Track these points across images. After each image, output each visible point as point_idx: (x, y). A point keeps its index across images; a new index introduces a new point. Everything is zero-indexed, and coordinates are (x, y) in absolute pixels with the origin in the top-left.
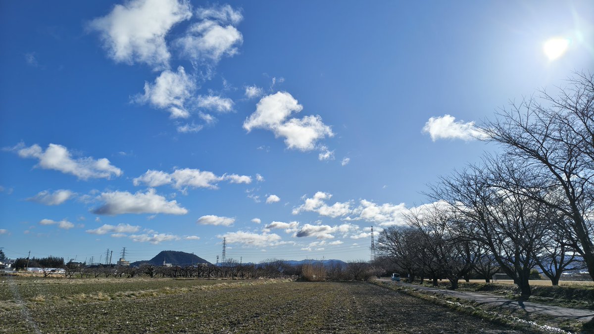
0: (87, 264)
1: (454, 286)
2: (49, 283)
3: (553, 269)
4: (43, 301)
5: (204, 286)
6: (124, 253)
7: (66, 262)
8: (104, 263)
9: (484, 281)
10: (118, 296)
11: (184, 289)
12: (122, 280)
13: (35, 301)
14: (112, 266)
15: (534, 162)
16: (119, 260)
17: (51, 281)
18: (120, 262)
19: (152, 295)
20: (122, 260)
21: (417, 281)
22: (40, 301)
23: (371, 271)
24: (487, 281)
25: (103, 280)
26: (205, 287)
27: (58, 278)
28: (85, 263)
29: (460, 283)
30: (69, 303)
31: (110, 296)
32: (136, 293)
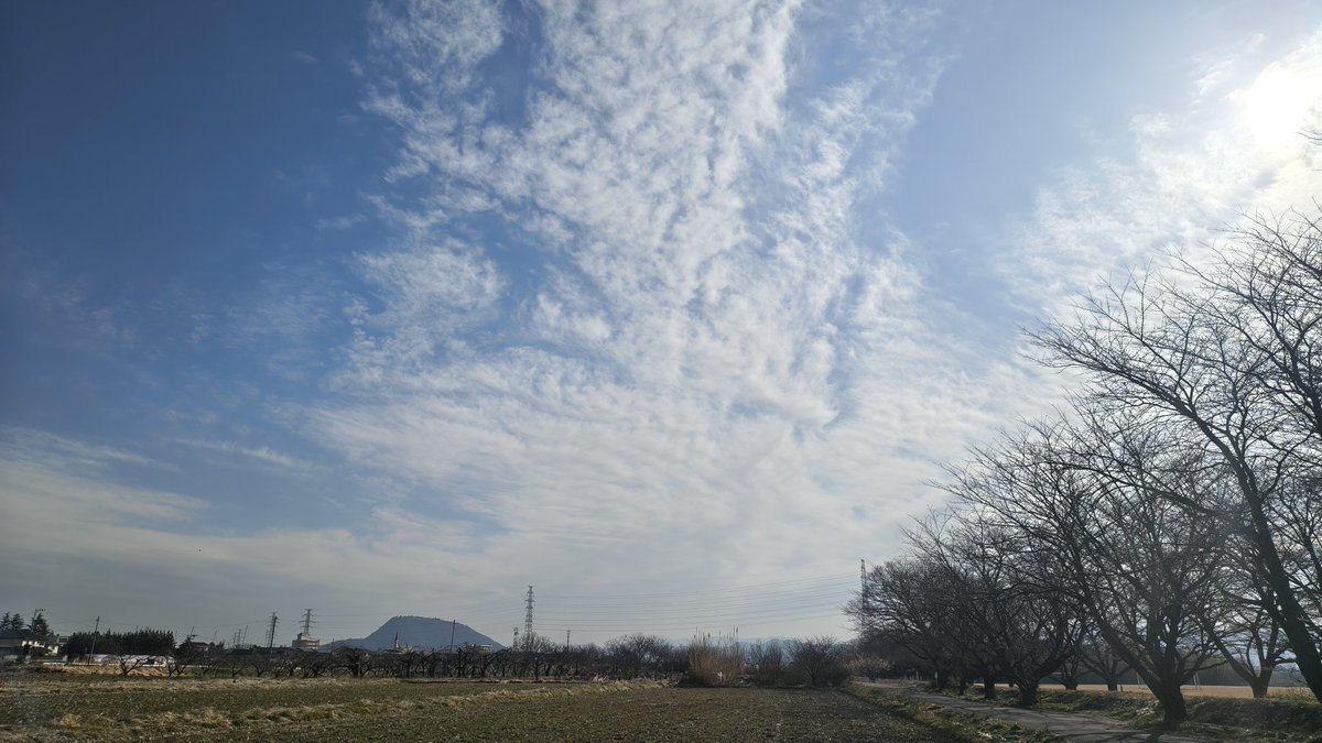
0: (226, 647)
1: (1028, 699)
2: (121, 689)
3: (1255, 660)
4: (76, 728)
5: (456, 698)
6: (308, 621)
7: (179, 642)
8: (263, 643)
9: (1105, 688)
10: (249, 718)
11: (405, 703)
12: (286, 683)
13: (57, 727)
14: (281, 651)
15: (1166, 412)
16: (296, 638)
17: (124, 684)
18: (298, 642)
19: (328, 716)
20: (303, 638)
21: (954, 688)
22: (69, 727)
23: (853, 664)
24: (1112, 687)
25: (247, 683)
26: (458, 698)
27: (151, 678)
28: (221, 645)
29: (1044, 692)
30: (135, 732)
31: (230, 717)
32: (293, 711)
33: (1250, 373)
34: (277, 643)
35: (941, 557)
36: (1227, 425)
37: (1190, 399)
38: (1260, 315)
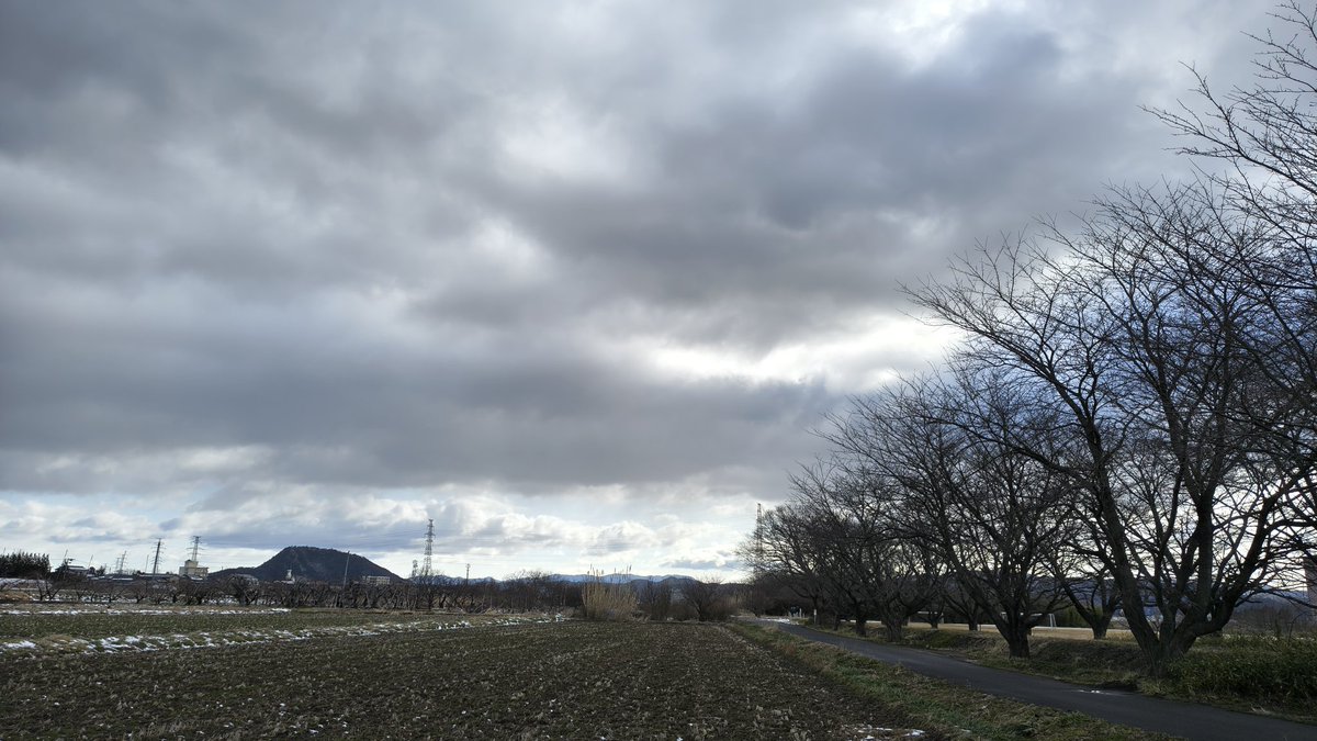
0: (107, 572)
7: (54, 566)
8: (149, 571)
14: (167, 578)
15: (1027, 372)
16: (183, 565)
18: (185, 569)
20: (190, 565)
28: (102, 571)
29: (911, 629)
33: (1104, 339)
34: (163, 569)
35: (823, 502)
36: (1079, 388)
37: (1050, 362)
38: (1119, 286)
